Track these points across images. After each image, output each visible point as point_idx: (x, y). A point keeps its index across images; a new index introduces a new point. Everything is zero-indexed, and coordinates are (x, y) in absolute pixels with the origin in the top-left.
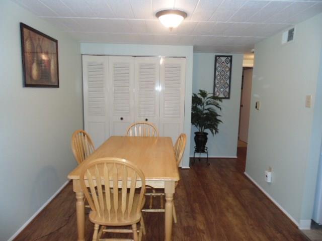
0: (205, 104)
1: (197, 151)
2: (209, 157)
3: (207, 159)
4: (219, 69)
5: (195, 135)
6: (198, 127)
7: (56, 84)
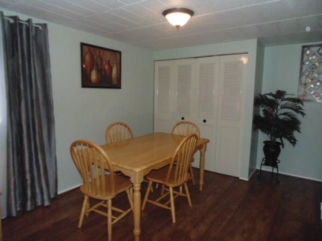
0: (279, 107)
1: (266, 164)
2: (279, 172)
3: (277, 174)
4: (307, 63)
5: (264, 145)
6: (269, 135)
7: (119, 86)
